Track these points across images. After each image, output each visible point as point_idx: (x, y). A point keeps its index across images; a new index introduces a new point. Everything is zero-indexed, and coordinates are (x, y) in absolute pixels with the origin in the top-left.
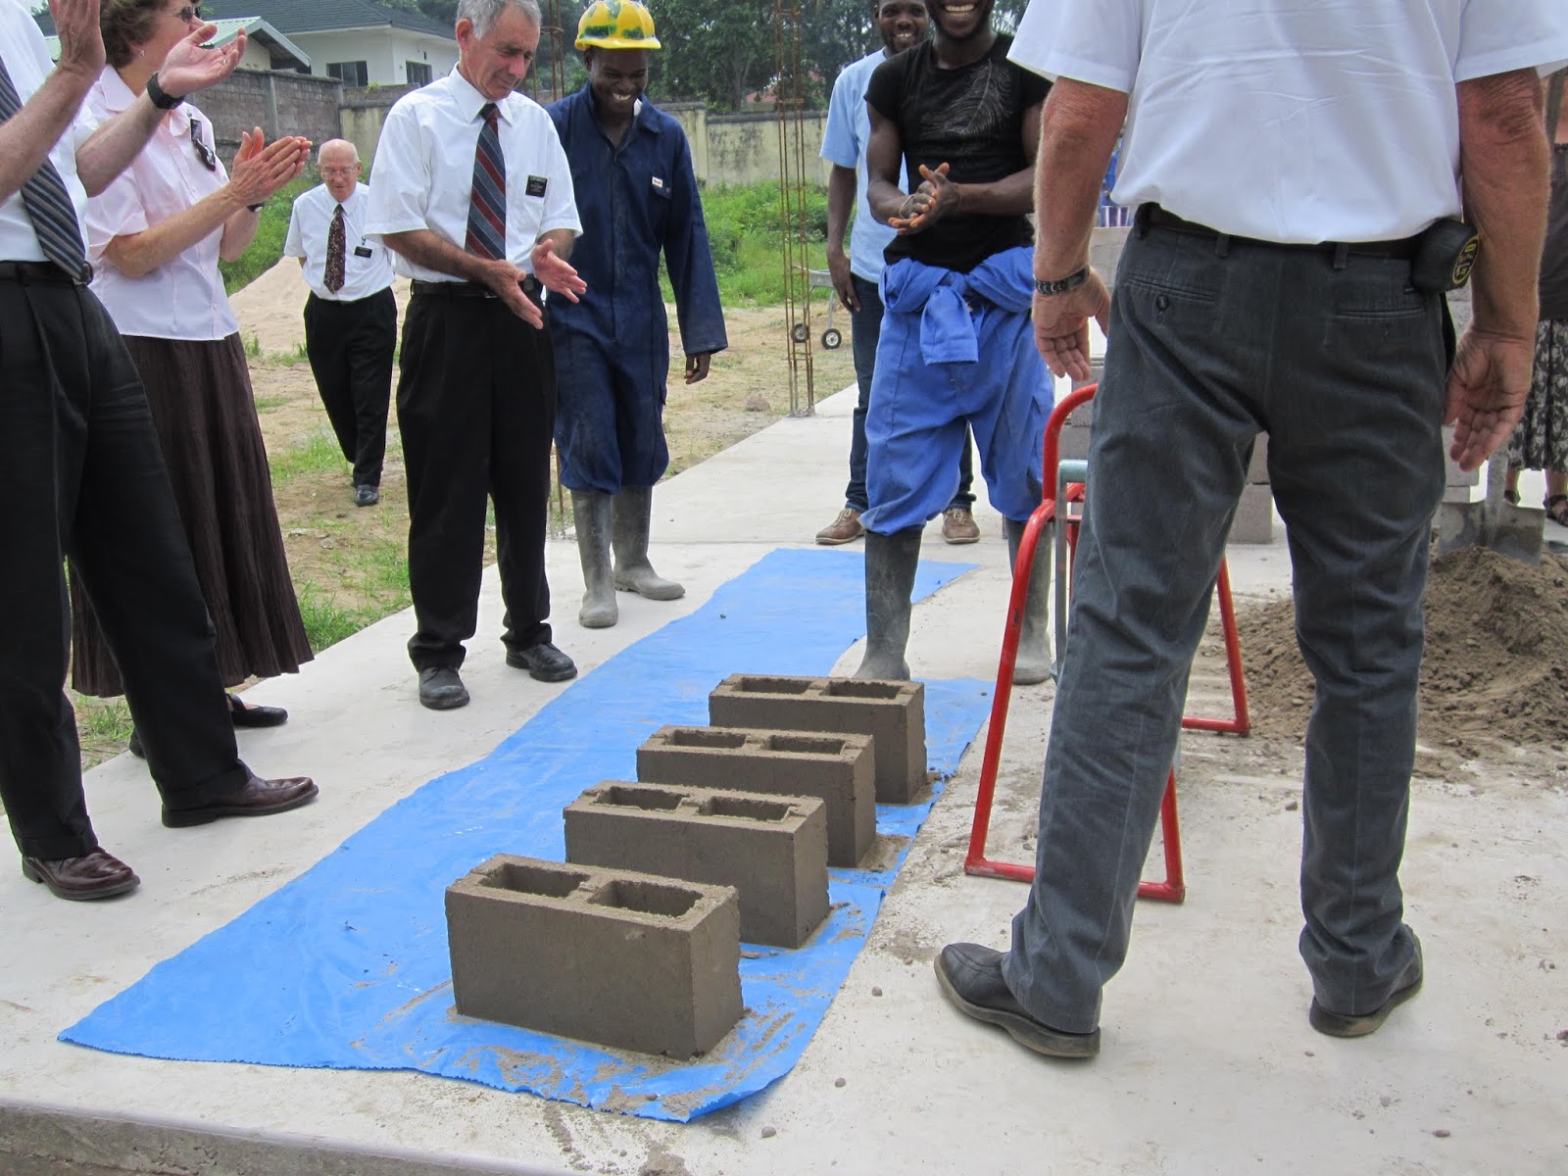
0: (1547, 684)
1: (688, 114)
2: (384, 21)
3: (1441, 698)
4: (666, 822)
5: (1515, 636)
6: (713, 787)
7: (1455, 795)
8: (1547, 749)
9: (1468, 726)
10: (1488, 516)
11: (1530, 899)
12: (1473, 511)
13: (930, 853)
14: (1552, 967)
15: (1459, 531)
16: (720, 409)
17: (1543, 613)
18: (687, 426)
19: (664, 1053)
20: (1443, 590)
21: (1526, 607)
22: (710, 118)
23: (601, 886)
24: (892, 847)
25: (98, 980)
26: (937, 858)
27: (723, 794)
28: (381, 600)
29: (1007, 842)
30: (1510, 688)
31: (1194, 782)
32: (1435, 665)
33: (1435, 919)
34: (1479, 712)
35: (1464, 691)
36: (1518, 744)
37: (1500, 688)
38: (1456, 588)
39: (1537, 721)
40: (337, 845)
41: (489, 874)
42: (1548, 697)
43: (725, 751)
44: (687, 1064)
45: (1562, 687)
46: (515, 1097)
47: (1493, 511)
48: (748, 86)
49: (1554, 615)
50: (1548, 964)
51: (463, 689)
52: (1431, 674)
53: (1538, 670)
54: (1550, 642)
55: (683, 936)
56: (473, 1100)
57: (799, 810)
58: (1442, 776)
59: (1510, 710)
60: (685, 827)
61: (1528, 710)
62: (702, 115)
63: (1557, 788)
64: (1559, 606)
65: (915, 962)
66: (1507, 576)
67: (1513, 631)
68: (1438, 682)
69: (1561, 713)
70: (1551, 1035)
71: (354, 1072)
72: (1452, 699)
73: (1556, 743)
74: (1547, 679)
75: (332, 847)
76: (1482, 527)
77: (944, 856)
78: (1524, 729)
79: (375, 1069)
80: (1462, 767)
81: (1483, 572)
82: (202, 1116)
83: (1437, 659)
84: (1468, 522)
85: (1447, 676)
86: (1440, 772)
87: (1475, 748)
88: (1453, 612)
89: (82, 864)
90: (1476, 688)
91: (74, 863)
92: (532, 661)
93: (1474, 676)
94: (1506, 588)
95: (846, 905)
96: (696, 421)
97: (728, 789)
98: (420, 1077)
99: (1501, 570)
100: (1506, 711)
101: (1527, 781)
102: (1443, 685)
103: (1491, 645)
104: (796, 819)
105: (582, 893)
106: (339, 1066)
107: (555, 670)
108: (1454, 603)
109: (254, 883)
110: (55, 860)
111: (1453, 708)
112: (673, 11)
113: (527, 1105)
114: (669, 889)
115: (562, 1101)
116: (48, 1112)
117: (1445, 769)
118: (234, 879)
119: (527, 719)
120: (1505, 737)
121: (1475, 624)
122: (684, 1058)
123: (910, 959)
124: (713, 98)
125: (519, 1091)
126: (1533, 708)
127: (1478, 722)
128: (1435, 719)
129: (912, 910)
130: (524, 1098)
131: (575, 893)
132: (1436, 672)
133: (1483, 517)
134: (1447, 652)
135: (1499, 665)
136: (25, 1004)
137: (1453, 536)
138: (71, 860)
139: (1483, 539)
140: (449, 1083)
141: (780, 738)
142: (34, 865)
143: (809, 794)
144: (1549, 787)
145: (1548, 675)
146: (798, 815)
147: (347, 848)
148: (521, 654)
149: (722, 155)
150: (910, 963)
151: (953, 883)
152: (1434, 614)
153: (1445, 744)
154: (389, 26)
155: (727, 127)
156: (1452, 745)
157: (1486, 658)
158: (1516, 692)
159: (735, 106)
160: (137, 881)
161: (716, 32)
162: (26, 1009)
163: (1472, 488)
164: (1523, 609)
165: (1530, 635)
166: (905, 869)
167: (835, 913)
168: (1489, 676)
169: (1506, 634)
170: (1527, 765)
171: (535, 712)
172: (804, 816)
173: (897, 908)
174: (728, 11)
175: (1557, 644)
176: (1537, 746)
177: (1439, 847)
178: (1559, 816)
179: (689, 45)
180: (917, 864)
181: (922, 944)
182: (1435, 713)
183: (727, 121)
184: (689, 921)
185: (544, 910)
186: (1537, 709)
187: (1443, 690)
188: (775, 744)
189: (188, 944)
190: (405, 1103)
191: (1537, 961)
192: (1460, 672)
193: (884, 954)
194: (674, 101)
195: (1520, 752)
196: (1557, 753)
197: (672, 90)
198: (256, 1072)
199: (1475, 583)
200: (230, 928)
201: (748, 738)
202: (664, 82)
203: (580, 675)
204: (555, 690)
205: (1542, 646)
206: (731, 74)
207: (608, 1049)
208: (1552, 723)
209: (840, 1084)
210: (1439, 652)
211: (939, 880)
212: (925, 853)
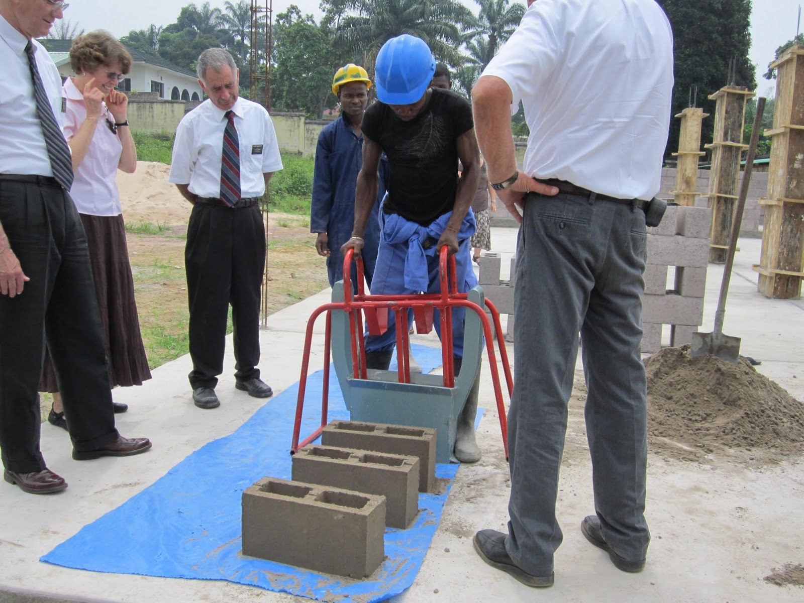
0: (743, 420)
1: (296, 118)
2: (141, 60)
3: (692, 425)
4: (344, 465)
5: (727, 397)
6: (364, 449)
7: (704, 470)
8: (744, 450)
9: (706, 438)
10: (715, 340)
11: (744, 517)
12: (708, 337)
13: (462, 487)
14: (757, 548)
15: (700, 346)
16: (319, 268)
17: (740, 387)
18: (302, 275)
19: (349, 575)
20: (693, 374)
21: (732, 383)
22: (307, 121)
23: (319, 493)
24: (443, 484)
25: (55, 533)
26: (466, 490)
27: (369, 453)
28: (158, 353)
29: (498, 483)
30: (726, 421)
31: (582, 459)
32: (689, 409)
33: (702, 525)
34: (711, 432)
35: (703, 422)
36: (731, 447)
37: (720, 421)
38: (699, 373)
39: (738, 437)
40: (166, 472)
41: (263, 486)
42: (743, 426)
43: (366, 433)
44: (360, 581)
45: (749, 421)
46: (278, 594)
47: (717, 338)
48: (326, 106)
49: (745, 388)
50: (755, 547)
51: (217, 399)
52: (688, 413)
53: (738, 413)
54: (743, 400)
55: (364, 518)
56: (258, 595)
57: (408, 462)
58: (697, 461)
59: (726, 431)
60: (354, 468)
61: (734, 432)
62: (303, 119)
63: (750, 468)
64: (747, 383)
65: (463, 537)
66: (724, 368)
67: (726, 394)
68: (690, 417)
69: (749, 434)
70: (760, 578)
71: (195, 580)
72: (698, 425)
73: (748, 448)
74: (743, 417)
75: (164, 473)
76: (711, 345)
77: (468, 488)
78: (732, 441)
79: (206, 579)
80: (706, 457)
81: (712, 366)
82: (123, 599)
83: (690, 406)
84: (705, 342)
85: (695, 414)
86: (697, 459)
87: (711, 448)
88: (697, 384)
89: (39, 476)
90: (709, 421)
91: (34, 475)
92: (250, 387)
93: (708, 415)
94: (723, 374)
95: (425, 510)
96: (308, 273)
97: (372, 451)
98: (229, 584)
99: (721, 366)
100: (724, 432)
101: (736, 464)
102: (694, 418)
103: (715, 401)
104: (407, 466)
105: (311, 496)
106: (188, 577)
107: (262, 393)
108: (698, 380)
109: (125, 489)
110: (23, 473)
111: (699, 429)
112: (291, 66)
113: (285, 598)
114: (353, 496)
115: (302, 596)
116: (40, 596)
117: (698, 457)
118: (115, 487)
119: (250, 415)
120: (724, 444)
121: (708, 390)
122: (359, 578)
123: (460, 536)
124: (308, 111)
125: (281, 591)
126: (737, 431)
127: (712, 437)
128: (691, 434)
129: (458, 514)
130: (283, 595)
131: (307, 496)
132: (690, 413)
133: (712, 340)
134: (695, 403)
135: (719, 410)
136: (19, 543)
137: (697, 349)
138: (33, 473)
139: (711, 350)
140: (244, 587)
141: (392, 428)
142: (12, 475)
143: (412, 455)
144: (747, 467)
145: (743, 415)
146: (408, 464)
147: (171, 474)
148: (244, 383)
149: (312, 140)
150: (460, 538)
151: (475, 501)
152: (689, 385)
153: (697, 446)
154: (144, 62)
155: (315, 126)
156: (700, 446)
157: (713, 407)
158: (728, 423)
159: (319, 116)
160: (66, 485)
161: (312, 79)
162: (20, 546)
163: (699, 327)
164: (730, 384)
165: (735, 396)
166: (451, 494)
167: (421, 513)
168: (715, 415)
169: (723, 396)
170: (736, 457)
171: (255, 411)
172: (411, 465)
173: (450, 512)
174: (319, 69)
175: (747, 401)
176: (739, 449)
177: (700, 493)
178: (753, 481)
179: (297, 84)
180: (456, 492)
181: (465, 529)
182: (691, 431)
183: (315, 123)
184: (366, 511)
185: (292, 503)
186: (738, 432)
187: (694, 421)
188: (389, 431)
189: (98, 517)
190: (224, 596)
191: (750, 546)
192: (700, 413)
193: (448, 533)
194: (288, 111)
195: (731, 451)
196: (749, 452)
197: (288, 106)
198: (146, 579)
199: (708, 371)
200: (118, 509)
201: (376, 427)
202: (283, 102)
203: (274, 395)
204: (263, 402)
205: (739, 402)
206: (318, 101)
207: (320, 573)
208: (745, 438)
209: (436, 592)
210: (691, 403)
211: (468, 500)
212: (460, 487)
